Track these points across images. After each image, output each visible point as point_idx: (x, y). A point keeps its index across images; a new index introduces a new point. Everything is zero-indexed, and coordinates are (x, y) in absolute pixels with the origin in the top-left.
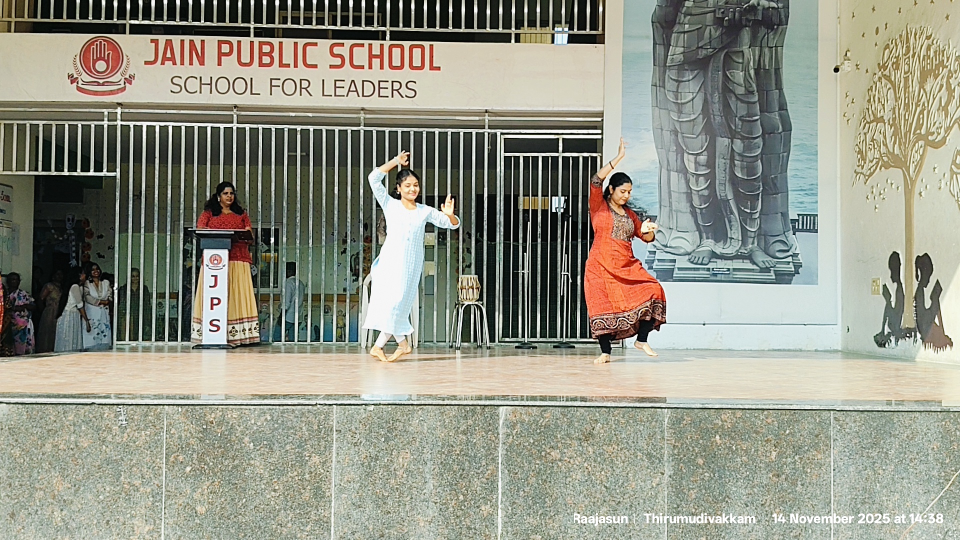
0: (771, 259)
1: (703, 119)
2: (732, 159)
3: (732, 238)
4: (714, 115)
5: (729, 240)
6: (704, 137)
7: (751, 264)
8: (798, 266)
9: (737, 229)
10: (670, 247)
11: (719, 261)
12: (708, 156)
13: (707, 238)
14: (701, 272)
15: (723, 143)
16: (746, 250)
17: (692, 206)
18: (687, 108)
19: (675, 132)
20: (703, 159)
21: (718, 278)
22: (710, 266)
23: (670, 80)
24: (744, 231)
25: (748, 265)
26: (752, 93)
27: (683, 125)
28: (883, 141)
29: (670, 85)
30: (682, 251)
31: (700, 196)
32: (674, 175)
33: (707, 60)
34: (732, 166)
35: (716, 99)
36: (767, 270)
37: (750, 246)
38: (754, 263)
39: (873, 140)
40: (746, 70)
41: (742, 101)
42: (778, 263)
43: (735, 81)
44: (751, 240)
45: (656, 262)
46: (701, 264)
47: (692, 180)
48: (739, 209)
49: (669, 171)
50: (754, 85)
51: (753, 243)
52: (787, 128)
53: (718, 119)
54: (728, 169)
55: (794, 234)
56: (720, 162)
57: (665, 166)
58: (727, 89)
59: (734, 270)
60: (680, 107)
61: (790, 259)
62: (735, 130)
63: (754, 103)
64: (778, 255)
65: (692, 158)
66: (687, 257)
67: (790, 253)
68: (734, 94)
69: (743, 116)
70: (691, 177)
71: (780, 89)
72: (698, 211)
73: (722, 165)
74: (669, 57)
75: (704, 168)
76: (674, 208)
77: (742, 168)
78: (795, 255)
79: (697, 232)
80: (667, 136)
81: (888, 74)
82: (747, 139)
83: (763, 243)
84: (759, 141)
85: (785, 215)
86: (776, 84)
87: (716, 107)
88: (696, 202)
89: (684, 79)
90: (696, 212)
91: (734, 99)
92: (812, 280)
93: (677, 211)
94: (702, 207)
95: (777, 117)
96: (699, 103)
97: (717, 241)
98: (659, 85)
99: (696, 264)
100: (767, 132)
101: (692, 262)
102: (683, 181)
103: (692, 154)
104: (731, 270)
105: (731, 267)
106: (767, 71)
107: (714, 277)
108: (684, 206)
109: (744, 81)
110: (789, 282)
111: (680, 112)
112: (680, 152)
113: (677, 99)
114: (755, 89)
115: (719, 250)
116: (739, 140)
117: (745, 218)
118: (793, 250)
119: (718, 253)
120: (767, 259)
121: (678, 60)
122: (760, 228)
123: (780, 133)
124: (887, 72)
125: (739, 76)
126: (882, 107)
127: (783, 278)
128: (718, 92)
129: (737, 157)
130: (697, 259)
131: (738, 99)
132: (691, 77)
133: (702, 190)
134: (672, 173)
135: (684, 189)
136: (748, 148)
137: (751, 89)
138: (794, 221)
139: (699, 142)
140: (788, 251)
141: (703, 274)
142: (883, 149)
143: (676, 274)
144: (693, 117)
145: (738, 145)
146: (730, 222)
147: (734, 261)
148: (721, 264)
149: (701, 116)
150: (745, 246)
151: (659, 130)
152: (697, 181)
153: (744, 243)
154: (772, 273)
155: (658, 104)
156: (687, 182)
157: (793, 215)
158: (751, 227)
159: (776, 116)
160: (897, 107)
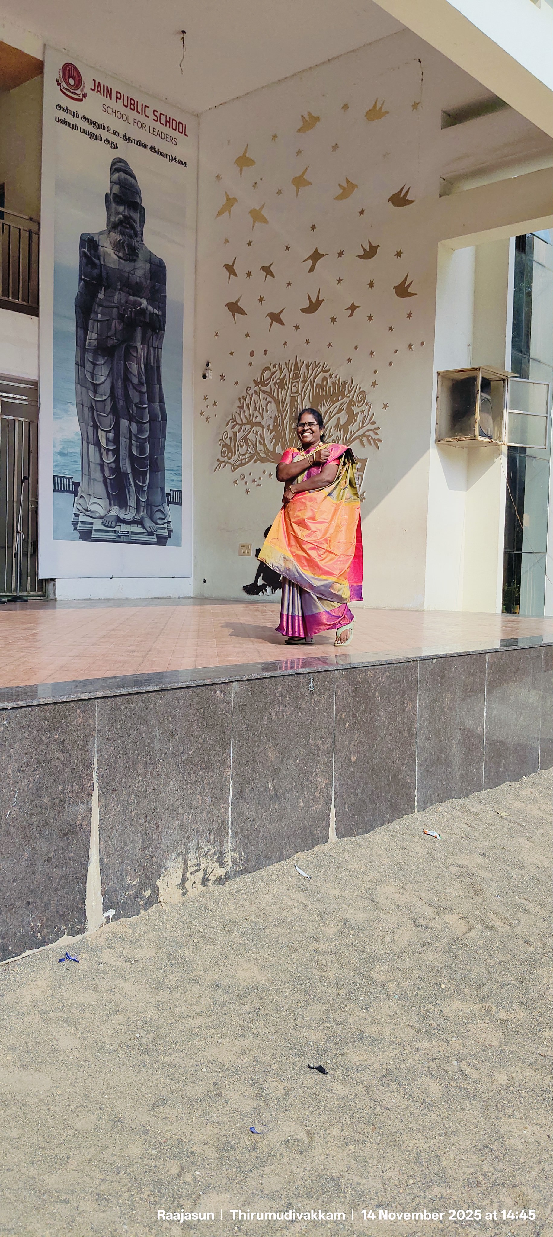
0: (154, 524)
1: (111, 401)
2: (130, 439)
3: (130, 506)
4: (118, 399)
5: (128, 507)
6: (112, 416)
7: (142, 528)
8: (170, 531)
9: (134, 499)
10: (90, 511)
11: (122, 525)
12: (114, 433)
13: (115, 505)
14: (111, 534)
15: (124, 423)
16: (139, 516)
17: (104, 476)
18: (101, 389)
19: (92, 409)
20: (111, 435)
21: (122, 539)
22: (116, 529)
23: (89, 362)
24: (138, 501)
25: (140, 530)
26: (142, 384)
27: (98, 404)
28: (259, 441)
29: (88, 366)
30: (98, 515)
31: (111, 469)
32: (92, 447)
33: (114, 347)
34: (131, 444)
35: (120, 384)
36: (151, 534)
37: (142, 513)
38: (144, 528)
39: (245, 438)
40: (138, 363)
41: (137, 390)
42: (159, 528)
43: (132, 372)
44: (142, 509)
45: (79, 524)
46: (111, 527)
47: (104, 453)
48: (135, 483)
49: (88, 443)
50: (144, 378)
51: (143, 511)
52: (164, 418)
53: (121, 402)
54: (128, 446)
55: (168, 505)
56: (123, 441)
57: (85, 438)
58: (126, 379)
59: (133, 533)
60: (95, 387)
61: (165, 526)
62: (132, 414)
63: (144, 393)
64: (159, 522)
65: (104, 434)
66: (101, 521)
67: (166, 521)
68: (131, 382)
69: (137, 403)
70: (103, 450)
71: (160, 385)
72: (108, 481)
73: (124, 443)
74: (87, 340)
75: (112, 444)
76: (92, 477)
77: (137, 447)
78: (168, 523)
79: (108, 500)
80: (86, 410)
81: (269, 390)
82: (140, 423)
83: (149, 512)
84: (147, 426)
85: (163, 489)
86: (157, 381)
87: (120, 392)
88: (107, 473)
89: (98, 363)
90: (107, 482)
91: (131, 386)
92: (178, 544)
93: (94, 480)
94: (112, 477)
95: (158, 408)
96: (108, 385)
97: (121, 507)
98: (80, 364)
99: (107, 526)
100: (153, 419)
101: (104, 525)
102: (98, 454)
103: (103, 430)
104: (130, 533)
105: (130, 531)
106: (152, 367)
107: (119, 539)
108: (98, 475)
109: (138, 373)
110: (165, 544)
111: (95, 392)
112: (96, 427)
113: (93, 380)
114: (145, 381)
115: (122, 516)
116: (134, 423)
117: (139, 490)
118: (167, 518)
119: (122, 518)
120: (151, 525)
121: (94, 345)
122: (148, 499)
123: (160, 421)
124: (267, 389)
125: (134, 368)
126: (258, 414)
127: (162, 541)
128: (121, 378)
129: (134, 438)
130: (107, 522)
131: (134, 387)
132: (103, 362)
133: (111, 463)
134: (90, 445)
135: (98, 461)
136: (141, 431)
137: (142, 381)
138: (168, 495)
139: (108, 421)
140: (164, 519)
141: (112, 535)
142: (259, 447)
143: (94, 535)
144: (104, 398)
145: (134, 428)
146: (129, 492)
147: (132, 525)
148: (123, 528)
149: (110, 398)
150: (139, 514)
151: (80, 405)
152: (107, 454)
153: (138, 511)
154: (155, 537)
155: (81, 382)
156: (101, 454)
157: (167, 491)
158: (142, 498)
159: (157, 406)
160: (280, 418)
